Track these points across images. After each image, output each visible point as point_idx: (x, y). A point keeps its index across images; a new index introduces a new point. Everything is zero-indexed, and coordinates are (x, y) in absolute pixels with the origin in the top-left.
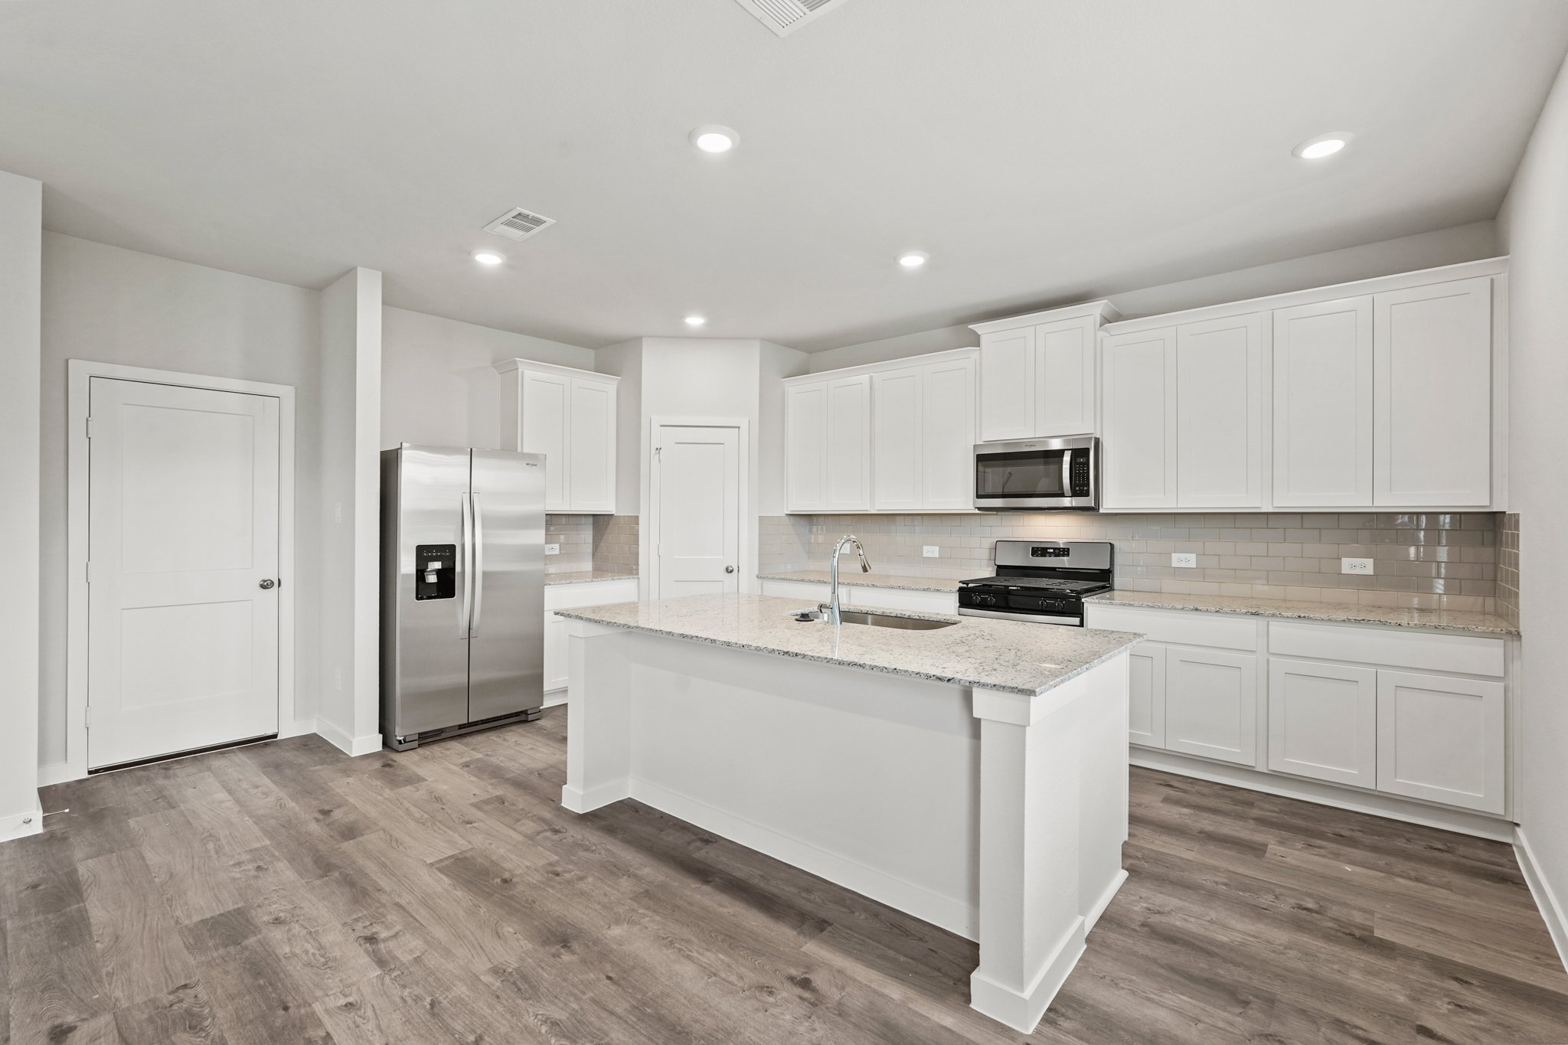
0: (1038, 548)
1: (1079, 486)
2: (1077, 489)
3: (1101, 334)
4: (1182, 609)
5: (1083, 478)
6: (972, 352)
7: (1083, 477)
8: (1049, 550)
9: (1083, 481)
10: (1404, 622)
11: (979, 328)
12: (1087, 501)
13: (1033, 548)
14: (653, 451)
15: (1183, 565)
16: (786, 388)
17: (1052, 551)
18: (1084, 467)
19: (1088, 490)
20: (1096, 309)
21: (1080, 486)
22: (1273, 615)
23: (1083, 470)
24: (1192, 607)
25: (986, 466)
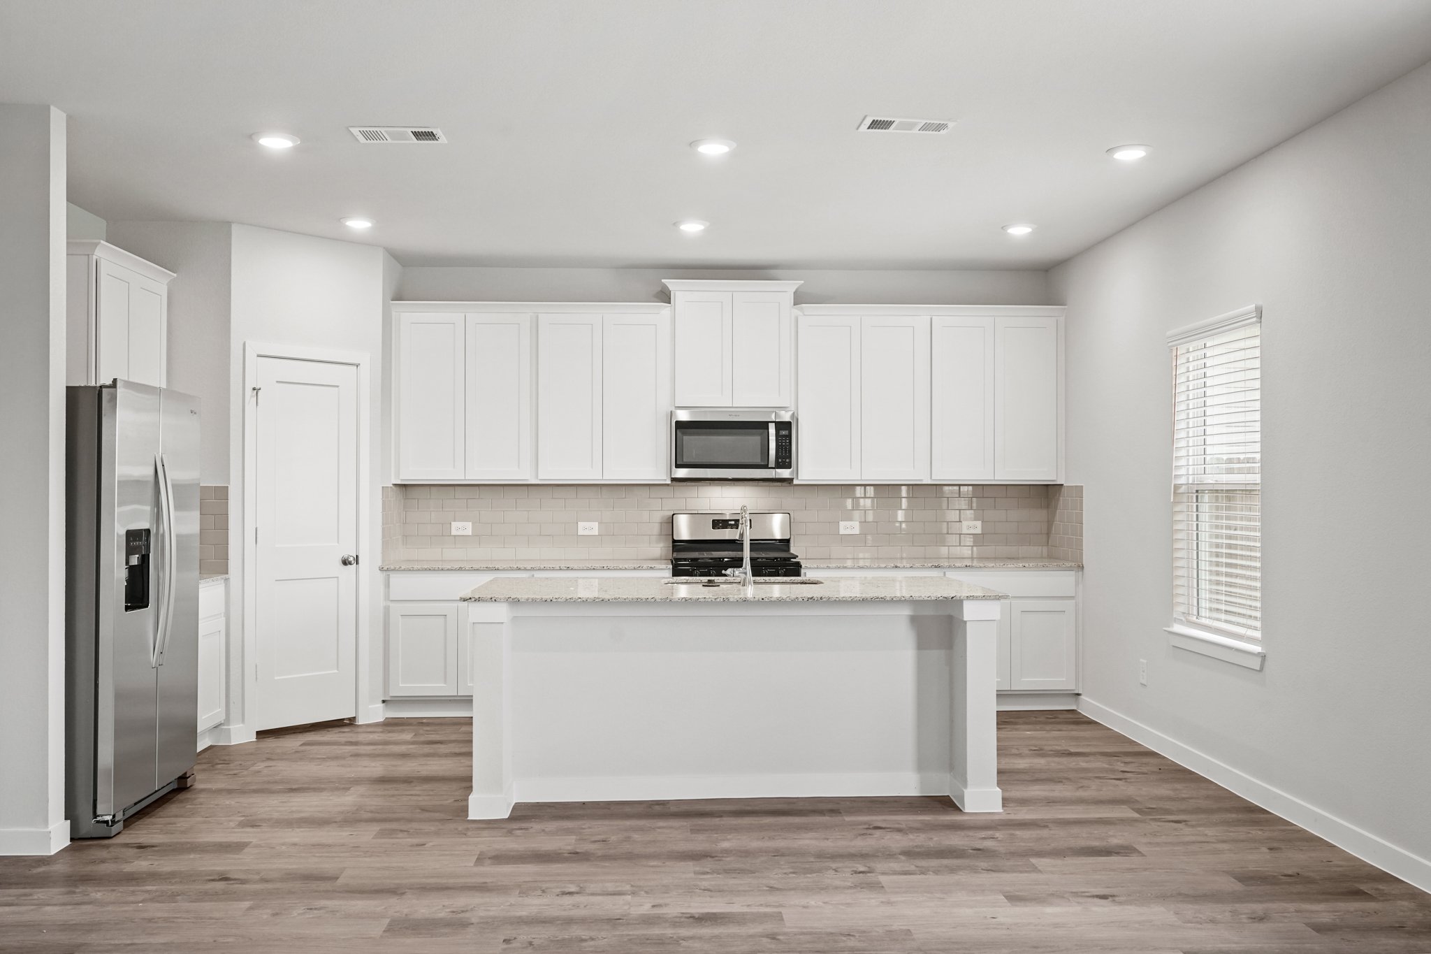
0: (718, 520)
1: (782, 458)
2: (780, 461)
3: (796, 311)
4: (885, 567)
5: (786, 451)
6: (665, 309)
7: (786, 448)
8: (730, 522)
9: (786, 453)
10: (1027, 565)
11: (671, 284)
12: (784, 473)
13: (713, 521)
14: (249, 392)
15: (849, 532)
16: (394, 313)
17: (733, 522)
18: (786, 440)
19: (790, 462)
20: (788, 288)
21: (785, 457)
22: (950, 567)
23: (786, 442)
24: (893, 565)
25: (684, 434)
